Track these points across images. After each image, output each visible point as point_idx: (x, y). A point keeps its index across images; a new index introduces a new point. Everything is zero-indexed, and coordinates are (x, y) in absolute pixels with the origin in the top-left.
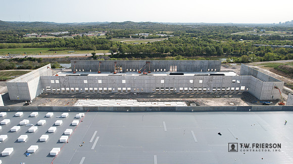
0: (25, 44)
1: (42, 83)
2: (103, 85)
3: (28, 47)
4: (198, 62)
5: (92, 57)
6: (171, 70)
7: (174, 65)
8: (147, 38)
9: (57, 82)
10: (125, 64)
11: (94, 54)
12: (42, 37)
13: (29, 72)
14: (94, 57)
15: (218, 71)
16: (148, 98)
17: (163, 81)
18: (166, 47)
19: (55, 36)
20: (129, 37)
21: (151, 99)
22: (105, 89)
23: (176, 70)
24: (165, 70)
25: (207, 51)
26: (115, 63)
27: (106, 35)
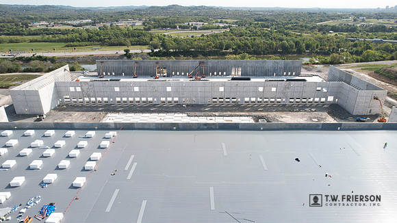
0: (31, 37)
1: (58, 90)
2: (140, 94)
3: (36, 41)
4: (270, 62)
5: (125, 55)
6: (233, 73)
7: (237, 66)
8: (200, 29)
9: (79, 89)
10: (171, 65)
11: (127, 51)
12: (55, 27)
13: (40, 76)
14: (128, 55)
15: (298, 75)
16: (201, 111)
17: (222, 89)
18: (227, 41)
19: (73, 26)
20: (175, 27)
21: (206, 113)
22: (144, 99)
23: (240, 73)
24: (225, 73)
25: (283, 47)
26: (157, 63)
27: (144, 24)
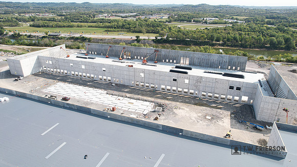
0: (91, 24)
1: (39, 62)
2: (86, 71)
6: (182, 62)
11: (138, 37)
12: (110, 18)
14: (138, 40)
16: (120, 91)
19: (122, 17)
22: (88, 75)
23: (188, 62)
24: (175, 61)
26: (124, 48)
27: (169, 17)
